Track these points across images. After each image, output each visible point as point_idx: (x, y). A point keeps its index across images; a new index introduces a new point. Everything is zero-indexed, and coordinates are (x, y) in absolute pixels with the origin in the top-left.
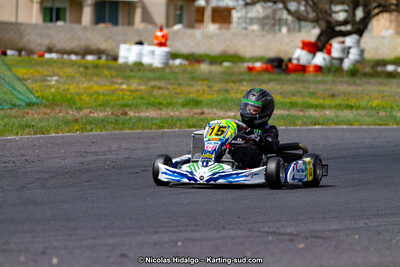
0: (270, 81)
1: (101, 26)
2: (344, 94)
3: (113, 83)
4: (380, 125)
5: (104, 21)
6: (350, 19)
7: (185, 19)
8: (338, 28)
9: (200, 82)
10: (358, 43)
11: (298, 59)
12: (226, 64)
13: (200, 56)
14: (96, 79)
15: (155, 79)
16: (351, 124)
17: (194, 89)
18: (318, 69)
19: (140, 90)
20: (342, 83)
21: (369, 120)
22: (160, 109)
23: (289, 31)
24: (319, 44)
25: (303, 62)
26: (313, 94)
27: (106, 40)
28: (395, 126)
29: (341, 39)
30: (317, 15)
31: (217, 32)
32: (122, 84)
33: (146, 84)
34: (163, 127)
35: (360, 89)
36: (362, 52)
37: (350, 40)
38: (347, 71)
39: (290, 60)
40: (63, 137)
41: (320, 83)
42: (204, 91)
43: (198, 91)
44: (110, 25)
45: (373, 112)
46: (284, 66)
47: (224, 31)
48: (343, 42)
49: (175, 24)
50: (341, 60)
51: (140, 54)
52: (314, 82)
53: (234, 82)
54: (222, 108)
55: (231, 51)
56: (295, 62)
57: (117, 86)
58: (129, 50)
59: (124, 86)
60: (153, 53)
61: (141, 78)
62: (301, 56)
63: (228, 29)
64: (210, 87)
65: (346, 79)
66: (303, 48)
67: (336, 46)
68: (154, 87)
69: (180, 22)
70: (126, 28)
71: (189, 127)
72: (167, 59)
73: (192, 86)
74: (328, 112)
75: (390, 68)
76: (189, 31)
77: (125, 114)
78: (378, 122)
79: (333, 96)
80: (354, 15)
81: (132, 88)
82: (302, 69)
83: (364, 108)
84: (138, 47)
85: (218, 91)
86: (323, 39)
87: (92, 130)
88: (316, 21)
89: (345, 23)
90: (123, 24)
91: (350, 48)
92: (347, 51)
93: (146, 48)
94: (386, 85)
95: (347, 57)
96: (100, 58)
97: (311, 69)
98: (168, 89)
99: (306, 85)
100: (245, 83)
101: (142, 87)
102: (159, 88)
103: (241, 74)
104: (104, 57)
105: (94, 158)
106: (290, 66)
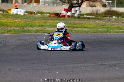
0: (57, 20)
1: (4, 3)
2: (79, 24)
3: (14, 20)
4: (96, 33)
5: (4, 2)
6: (77, 3)
7: (27, 2)
8: (74, 5)
9: (38, 20)
10: (79, 9)
11: (63, 14)
12: (39, 14)
13: (32, 12)
14: (8, 18)
15: (25, 19)
16: (88, 32)
17: (37, 22)
18: (69, 16)
19: (22, 22)
20: (77, 20)
21: (93, 31)
22: (33, 27)
23: (56, 5)
24: (69, 9)
25: (64, 14)
26: (70, 23)
27: (5, 7)
28: (100, 33)
29: (74, 8)
30: (68, 1)
31: (36, 5)
32: (16, 20)
33: (23, 20)
34: (36, 33)
35: (82, 22)
36: (80, 12)
37: (77, 9)
38: (76, 17)
39: (61, 14)
40: (11, 35)
41: (71, 20)
42: (40, 22)
43: (38, 22)
44: (6, 3)
45: (93, 29)
46: (59, 16)
47: (38, 5)
48: (75, 9)
49: (24, 3)
50: (74, 14)
51: (17, 11)
52: (69, 20)
53: (47, 20)
54: (49, 27)
55: (41, 11)
56: (62, 14)
57: (15, 21)
58: (14, 10)
59: (17, 21)
60: (21, 11)
61: (20, 18)
62: (64, 13)
63: (39, 5)
64: (41, 21)
65: (77, 19)
66: (64, 11)
67: (73, 10)
68: (26, 21)
69: (26, 3)
70: (11, 4)
71: (44, 33)
72: (25, 13)
73: (36, 21)
74: (79, 29)
75: (85, 16)
76: (29, 5)
77: (24, 29)
78: (95, 32)
79: (76, 24)
80: (79, 2)
81: (20, 21)
82: (64, 16)
83: (89, 28)
84: (17, 9)
85: (44, 22)
86: (70, 8)
87: (17, 33)
88: (68, 3)
89: (76, 4)
90: (10, 3)
91: (77, 11)
92: (76, 11)
93: (19, 10)
94: (89, 21)
95: (76, 13)
96: (4, 12)
97: (67, 16)
98: (29, 21)
99: (67, 21)
100: (50, 20)
101: (22, 21)
102: (27, 21)
103: (47, 17)
104: (5, 12)
105: (24, 41)
106: (61, 15)
